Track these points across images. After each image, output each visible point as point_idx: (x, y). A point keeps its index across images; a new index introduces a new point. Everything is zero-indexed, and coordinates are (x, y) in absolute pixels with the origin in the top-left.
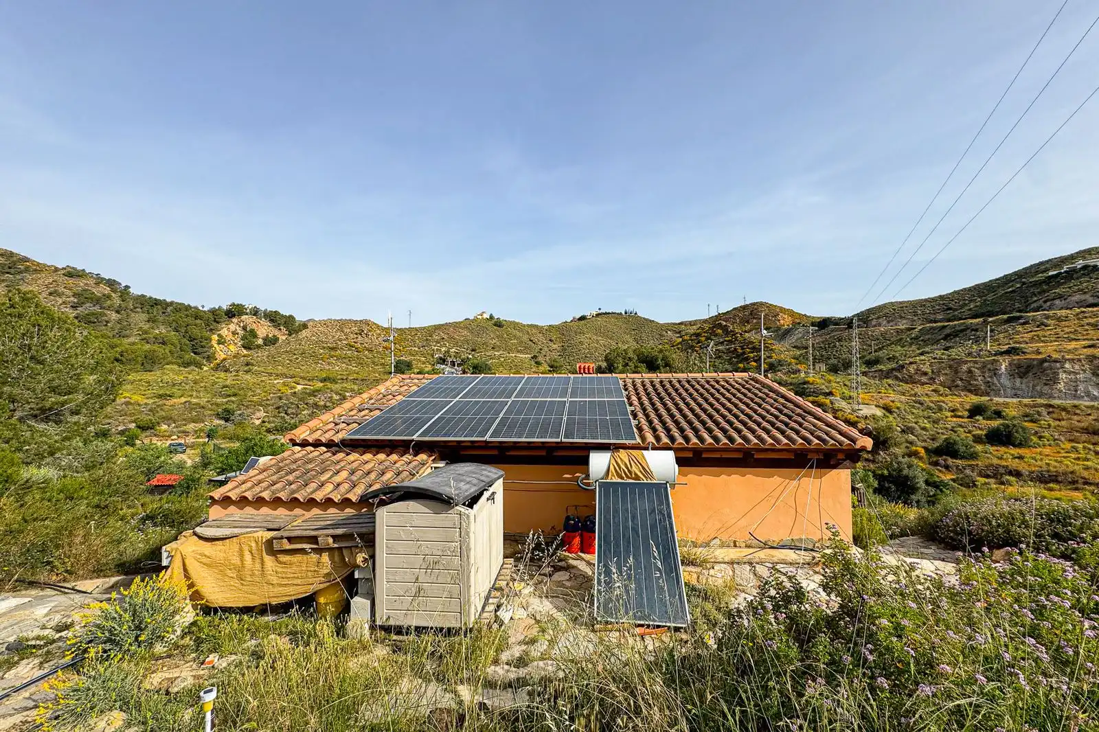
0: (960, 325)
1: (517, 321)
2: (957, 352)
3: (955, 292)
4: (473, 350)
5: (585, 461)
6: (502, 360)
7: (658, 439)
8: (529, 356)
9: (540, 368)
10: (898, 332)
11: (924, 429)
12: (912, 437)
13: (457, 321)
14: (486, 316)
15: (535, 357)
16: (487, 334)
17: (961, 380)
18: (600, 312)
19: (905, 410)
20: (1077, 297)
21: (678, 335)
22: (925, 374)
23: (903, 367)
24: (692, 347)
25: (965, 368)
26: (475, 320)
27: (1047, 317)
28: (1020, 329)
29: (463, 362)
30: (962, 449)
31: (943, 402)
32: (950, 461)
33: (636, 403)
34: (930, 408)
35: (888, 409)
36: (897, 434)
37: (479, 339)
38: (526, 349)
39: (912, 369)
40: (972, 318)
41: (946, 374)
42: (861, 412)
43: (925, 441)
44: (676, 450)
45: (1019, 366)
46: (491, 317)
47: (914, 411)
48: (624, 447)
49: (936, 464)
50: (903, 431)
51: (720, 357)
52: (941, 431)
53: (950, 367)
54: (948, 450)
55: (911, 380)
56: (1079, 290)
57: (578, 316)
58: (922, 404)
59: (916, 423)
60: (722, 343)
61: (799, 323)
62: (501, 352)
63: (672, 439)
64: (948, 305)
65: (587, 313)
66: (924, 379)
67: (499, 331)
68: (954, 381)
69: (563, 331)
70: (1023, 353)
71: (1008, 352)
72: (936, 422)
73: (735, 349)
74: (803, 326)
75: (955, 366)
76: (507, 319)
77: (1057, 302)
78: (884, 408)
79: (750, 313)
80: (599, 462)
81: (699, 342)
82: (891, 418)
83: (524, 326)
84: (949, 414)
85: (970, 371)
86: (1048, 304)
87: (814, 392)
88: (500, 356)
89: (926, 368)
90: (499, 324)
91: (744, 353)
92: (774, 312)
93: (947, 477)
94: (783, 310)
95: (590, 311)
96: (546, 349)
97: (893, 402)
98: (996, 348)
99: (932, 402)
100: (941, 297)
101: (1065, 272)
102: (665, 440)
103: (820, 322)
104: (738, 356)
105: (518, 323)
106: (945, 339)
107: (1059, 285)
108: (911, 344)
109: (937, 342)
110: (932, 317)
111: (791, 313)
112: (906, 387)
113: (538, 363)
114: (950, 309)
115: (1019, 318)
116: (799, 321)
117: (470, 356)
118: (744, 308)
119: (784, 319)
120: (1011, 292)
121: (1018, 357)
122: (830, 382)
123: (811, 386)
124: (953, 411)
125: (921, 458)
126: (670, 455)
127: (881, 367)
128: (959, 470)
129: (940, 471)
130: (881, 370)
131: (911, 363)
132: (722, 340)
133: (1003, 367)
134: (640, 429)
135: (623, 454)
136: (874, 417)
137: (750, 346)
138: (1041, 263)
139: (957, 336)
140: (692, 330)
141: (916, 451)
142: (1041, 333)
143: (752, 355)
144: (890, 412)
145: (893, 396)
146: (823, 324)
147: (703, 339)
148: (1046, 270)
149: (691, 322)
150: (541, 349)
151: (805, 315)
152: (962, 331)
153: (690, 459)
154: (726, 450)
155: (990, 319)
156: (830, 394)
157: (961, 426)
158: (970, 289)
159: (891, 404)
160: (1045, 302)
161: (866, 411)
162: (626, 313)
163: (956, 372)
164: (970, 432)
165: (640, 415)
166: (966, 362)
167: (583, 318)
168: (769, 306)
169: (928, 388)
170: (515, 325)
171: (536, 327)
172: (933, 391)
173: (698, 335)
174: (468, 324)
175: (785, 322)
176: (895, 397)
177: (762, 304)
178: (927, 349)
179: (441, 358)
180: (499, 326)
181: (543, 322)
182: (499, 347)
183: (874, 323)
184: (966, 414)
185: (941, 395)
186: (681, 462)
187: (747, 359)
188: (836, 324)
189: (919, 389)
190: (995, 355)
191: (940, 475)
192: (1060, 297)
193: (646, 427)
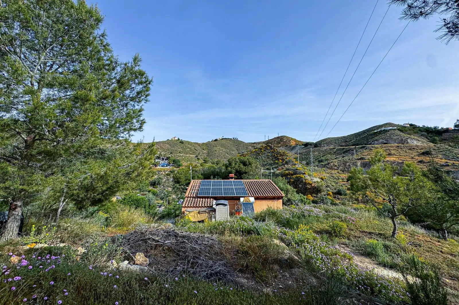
0: (348, 148)
1: (189, 141)
2: (346, 158)
3: (348, 135)
4: (171, 153)
5: (239, 199)
6: (184, 157)
7: (251, 195)
8: (195, 156)
9: (200, 161)
10: (331, 149)
11: (333, 186)
12: (329, 189)
13: (164, 141)
14: (176, 139)
15: (197, 156)
16: (177, 146)
17: (347, 168)
18: (223, 138)
19: (328, 179)
20: (381, 141)
21: (253, 148)
22: (336, 166)
23: (329, 163)
24: (259, 154)
25: (348, 164)
26: (172, 140)
27: (373, 147)
28: (364, 151)
29: (168, 158)
30: (343, 192)
31: (340, 176)
32: (339, 196)
33: (246, 187)
34: (335, 178)
35: (322, 179)
36: (324, 188)
37: (174, 149)
38: (194, 153)
39: (332, 164)
40: (352, 146)
41: (342, 166)
42: (314, 180)
43: (333, 190)
44: (254, 197)
45: (363, 164)
46: (179, 139)
47: (331, 180)
48: (246, 197)
49: (335, 197)
50: (326, 186)
51: (269, 158)
52: (338, 186)
53: (343, 164)
54: (339, 193)
55: (331, 168)
56: (382, 138)
57: (214, 139)
58: (333, 177)
59: (331, 184)
60: (270, 152)
61: (298, 144)
62: (183, 154)
63: (254, 195)
64: (346, 140)
65: (218, 138)
66: (336, 168)
67: (182, 145)
68: (344, 169)
69: (208, 146)
70: (365, 159)
71: (360, 159)
72: (337, 183)
73: (274, 155)
74: (300, 145)
75: (345, 163)
76: (185, 140)
77: (376, 142)
78: (321, 179)
79: (280, 140)
80: (242, 199)
81: (261, 152)
82: (323, 182)
83: (192, 143)
84: (341, 180)
85: (349, 165)
86: (373, 142)
87: (299, 173)
88: (183, 156)
89: (336, 164)
90: (182, 142)
91: (277, 157)
92: (289, 139)
93: (338, 202)
94: (292, 139)
95: (219, 137)
96: (202, 153)
97: (324, 176)
98: (357, 157)
99: (336, 176)
100: (344, 137)
101: (379, 131)
102: (252, 195)
103: (305, 144)
104: (275, 158)
105: (190, 142)
106: (343, 153)
107: (377, 135)
108: (333, 155)
109: (341, 154)
110: (341, 144)
111: (295, 140)
112: (329, 171)
113: (198, 159)
114: (347, 141)
115: (365, 147)
116: (298, 143)
117: (170, 156)
118: (278, 138)
119: (292, 142)
120: (364, 137)
121: (363, 161)
122: (305, 169)
123: (299, 171)
124: (342, 179)
125: (331, 196)
126: (253, 198)
127: (322, 163)
128: (342, 199)
129: (336, 200)
130: (322, 164)
131: (332, 162)
132: (269, 151)
133: (359, 164)
134: (248, 193)
135: (246, 198)
136: (317, 182)
137: (280, 154)
138: (374, 127)
139: (347, 152)
140: (259, 146)
141: (329, 193)
142: (370, 153)
143: (280, 157)
144: (323, 180)
145: (324, 174)
146: (306, 145)
147: (263, 151)
148: (375, 130)
149: (258, 142)
150: (199, 153)
151: (300, 141)
152: (349, 150)
153: (257, 199)
154: (262, 197)
155: (357, 147)
156: (305, 174)
157: (344, 185)
158: (352, 135)
159: (324, 177)
160: (372, 142)
161: (315, 180)
162: (233, 139)
163: (345, 165)
164: (347, 186)
165: (248, 190)
166: (348, 162)
167: (216, 140)
168: (287, 137)
169: (336, 171)
170: (189, 143)
171: (197, 143)
172: (337, 172)
173: (261, 149)
174: (168, 142)
175: (293, 143)
176: (325, 175)
177: (285, 136)
178: (338, 157)
179: (158, 157)
180: (182, 143)
181: (200, 142)
182: (182, 152)
183: (322, 145)
184: (346, 180)
185: (340, 174)
186: (255, 199)
187: (278, 159)
188: (311, 145)
189: (333, 172)
190: (357, 160)
191: (336, 201)
192: (376, 140)
193: (249, 193)
